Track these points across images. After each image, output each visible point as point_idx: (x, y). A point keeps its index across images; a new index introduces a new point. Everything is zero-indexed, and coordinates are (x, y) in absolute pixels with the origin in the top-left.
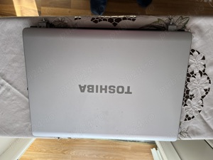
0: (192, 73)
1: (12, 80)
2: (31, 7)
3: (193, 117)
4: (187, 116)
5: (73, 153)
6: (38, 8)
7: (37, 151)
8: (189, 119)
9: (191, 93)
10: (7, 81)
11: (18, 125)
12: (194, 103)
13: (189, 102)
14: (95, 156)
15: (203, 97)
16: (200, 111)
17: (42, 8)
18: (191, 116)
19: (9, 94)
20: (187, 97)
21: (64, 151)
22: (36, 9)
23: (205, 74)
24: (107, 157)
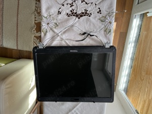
0: (71, 11)
3: (99, 8)
4: (98, 12)
8: (100, 11)
9: (84, 11)
12: (90, 9)
13: (89, 12)
14: (149, 58)
15: (86, 3)
16: (96, 4)
18: (99, 10)
19: (80, 109)
20: (86, 13)
23: (72, 3)
24: (151, 50)
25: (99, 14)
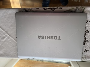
0: (87, 31)
3: (88, 50)
4: (85, 50)
8: (86, 51)
9: (87, 40)
10: (8, 34)
11: (12, 53)
12: (88, 44)
13: (86, 44)
19: (9, 40)
20: (85, 41)
25: (84, 50)
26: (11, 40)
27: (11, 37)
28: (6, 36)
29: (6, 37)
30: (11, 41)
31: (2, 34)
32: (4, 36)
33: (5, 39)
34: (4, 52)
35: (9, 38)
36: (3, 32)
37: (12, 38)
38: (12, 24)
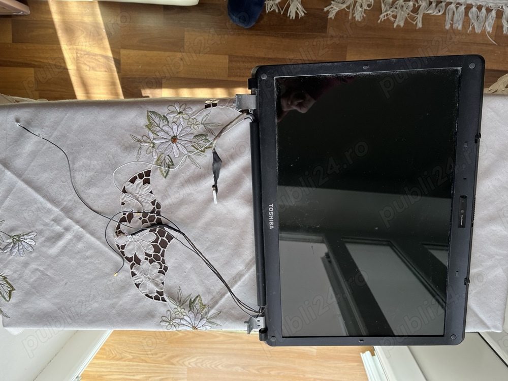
1: (87, 220)
2: (97, 51)
5: (191, 362)
6: (113, 52)
7: (113, 359)
10: (77, 222)
11: (96, 305)
14: (240, 370)
17: (123, 52)
21: (173, 357)
22: (110, 54)
24: (265, 372)
26: (90, 246)
27: (88, 236)
28: (67, 229)
29: (68, 236)
30: (88, 254)
31: (47, 221)
32: (58, 228)
33: (61, 243)
34: (57, 301)
35: (79, 238)
36: (49, 211)
37: (93, 239)
38: (92, 173)
